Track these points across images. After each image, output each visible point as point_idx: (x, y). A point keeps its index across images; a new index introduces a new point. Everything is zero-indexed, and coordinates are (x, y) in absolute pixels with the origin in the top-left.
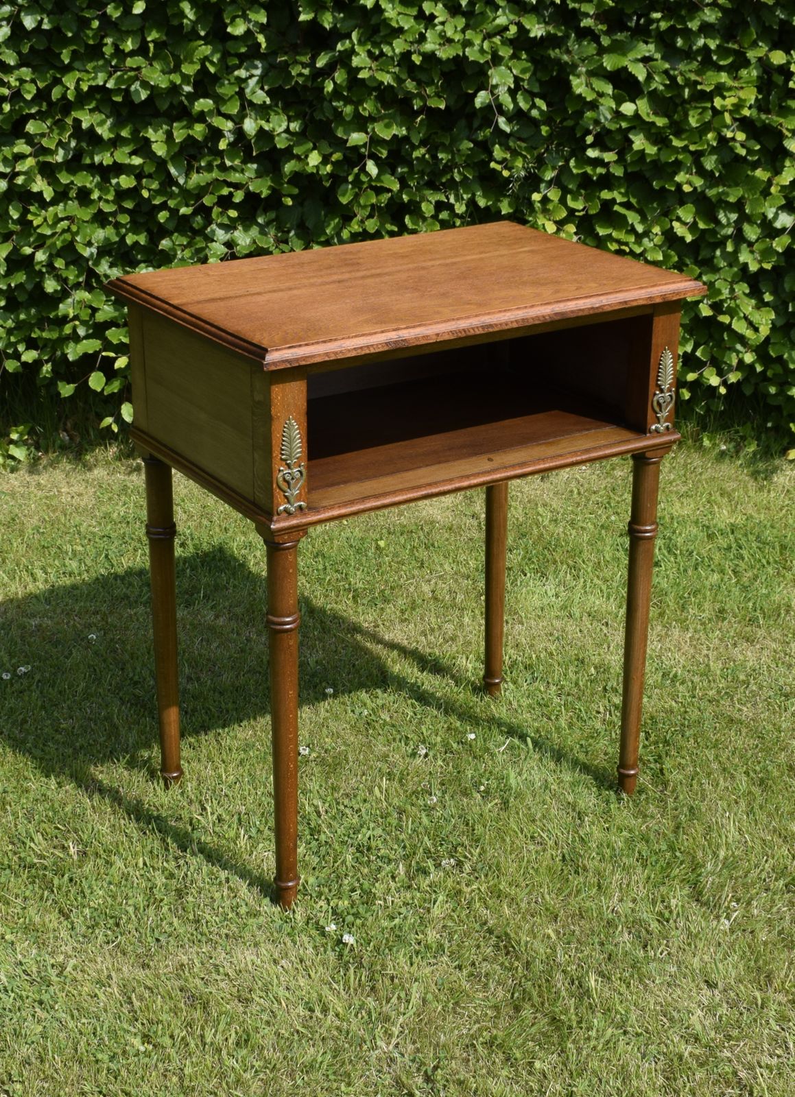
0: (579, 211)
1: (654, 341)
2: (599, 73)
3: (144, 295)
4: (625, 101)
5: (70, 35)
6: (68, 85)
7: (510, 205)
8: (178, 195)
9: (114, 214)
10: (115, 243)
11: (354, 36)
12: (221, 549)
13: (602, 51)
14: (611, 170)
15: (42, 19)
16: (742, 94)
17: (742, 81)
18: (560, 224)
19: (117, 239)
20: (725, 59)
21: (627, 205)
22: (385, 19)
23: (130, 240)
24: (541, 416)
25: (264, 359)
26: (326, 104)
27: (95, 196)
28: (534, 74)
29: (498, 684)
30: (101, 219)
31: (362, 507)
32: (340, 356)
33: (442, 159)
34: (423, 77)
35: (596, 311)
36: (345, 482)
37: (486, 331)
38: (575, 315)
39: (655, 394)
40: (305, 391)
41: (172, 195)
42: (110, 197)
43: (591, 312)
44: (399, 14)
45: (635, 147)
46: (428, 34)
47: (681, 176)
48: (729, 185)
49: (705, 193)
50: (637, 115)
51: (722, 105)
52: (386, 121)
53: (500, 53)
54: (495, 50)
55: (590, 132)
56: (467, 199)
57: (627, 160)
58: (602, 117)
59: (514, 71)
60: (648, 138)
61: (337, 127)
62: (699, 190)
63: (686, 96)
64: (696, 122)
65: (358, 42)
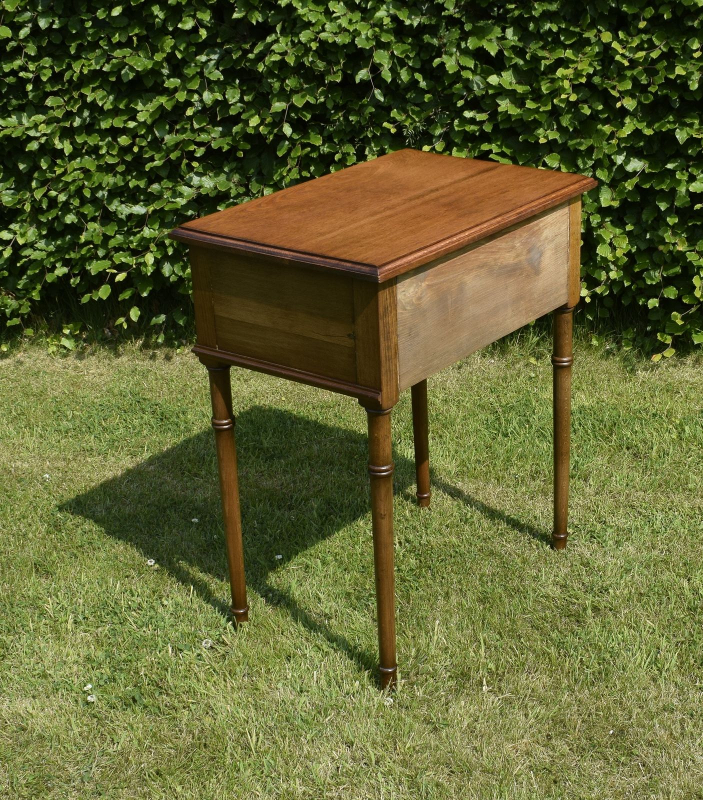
2: (465, 52)
4: (493, 74)
5: (74, 32)
6: (75, 70)
9: (118, 164)
10: (121, 187)
11: (278, 28)
13: (465, 36)
14: (484, 127)
15: (54, 21)
16: (580, 67)
17: (586, 56)
19: (123, 184)
20: (570, 40)
21: (502, 155)
22: (299, 15)
23: (132, 184)
26: (264, 80)
27: (103, 151)
28: (418, 54)
30: (110, 169)
33: (352, 121)
34: (333, 59)
42: (114, 153)
44: (310, 11)
45: (500, 109)
46: (326, 26)
47: (541, 131)
48: (582, 138)
49: (565, 144)
50: (500, 84)
51: (563, 75)
52: (304, 93)
53: (382, 40)
54: (376, 38)
55: (462, 98)
56: (377, 151)
57: (497, 120)
58: (475, 85)
59: (395, 53)
60: (512, 102)
61: (273, 98)
62: (560, 142)
63: (542, 69)
64: (547, 89)
65: (281, 33)
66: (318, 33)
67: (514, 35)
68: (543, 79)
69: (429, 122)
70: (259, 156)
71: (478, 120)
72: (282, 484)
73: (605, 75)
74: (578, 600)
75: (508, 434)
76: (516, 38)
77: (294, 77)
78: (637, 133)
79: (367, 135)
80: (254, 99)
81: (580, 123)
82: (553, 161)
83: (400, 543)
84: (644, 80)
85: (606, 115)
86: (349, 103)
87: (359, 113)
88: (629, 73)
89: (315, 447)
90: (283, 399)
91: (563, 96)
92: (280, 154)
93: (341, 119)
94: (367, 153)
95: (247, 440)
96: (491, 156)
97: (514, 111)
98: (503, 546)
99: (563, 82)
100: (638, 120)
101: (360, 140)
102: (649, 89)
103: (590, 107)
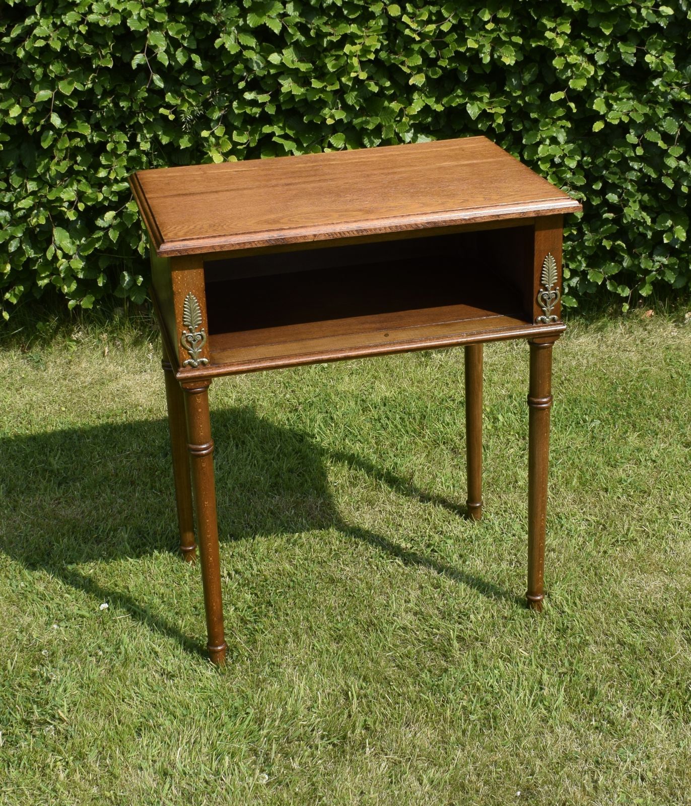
0: (242, 144)
2: (244, 29)
4: (273, 52)
11: (38, 9)
13: (244, 13)
14: (266, 109)
16: (368, 42)
17: (371, 30)
18: (226, 155)
20: (353, 14)
21: (286, 137)
26: (23, 66)
28: (192, 34)
33: (123, 107)
34: (99, 40)
45: (284, 90)
46: (93, 7)
47: (326, 111)
48: (368, 116)
49: (350, 123)
50: (282, 63)
51: (350, 51)
52: (70, 79)
53: (156, 20)
54: (150, 18)
55: (242, 78)
56: (150, 138)
57: (279, 100)
58: (255, 65)
59: (170, 33)
60: (295, 81)
61: (34, 85)
62: (345, 121)
63: (325, 45)
64: (333, 67)
65: (41, 16)
66: (85, 15)
67: (294, 11)
68: (326, 57)
69: (207, 105)
70: (19, 147)
71: (260, 102)
72: (83, 512)
73: (391, 50)
74: (439, 630)
75: (314, 435)
76: (297, 13)
77: (58, 62)
78: (426, 109)
79: (138, 121)
80: (11, 86)
81: (365, 100)
82: (337, 140)
83: (229, 574)
84: (432, 54)
85: (393, 91)
86: (117, 88)
87: (131, 98)
88: (416, 47)
89: (111, 465)
90: (64, 409)
91: (353, 75)
92: (45, 145)
93: (111, 105)
94: (139, 140)
95: (33, 462)
96: (274, 139)
97: (298, 91)
98: (342, 570)
99: (351, 59)
100: (426, 95)
101: (130, 127)
102: (439, 63)
103: (377, 84)
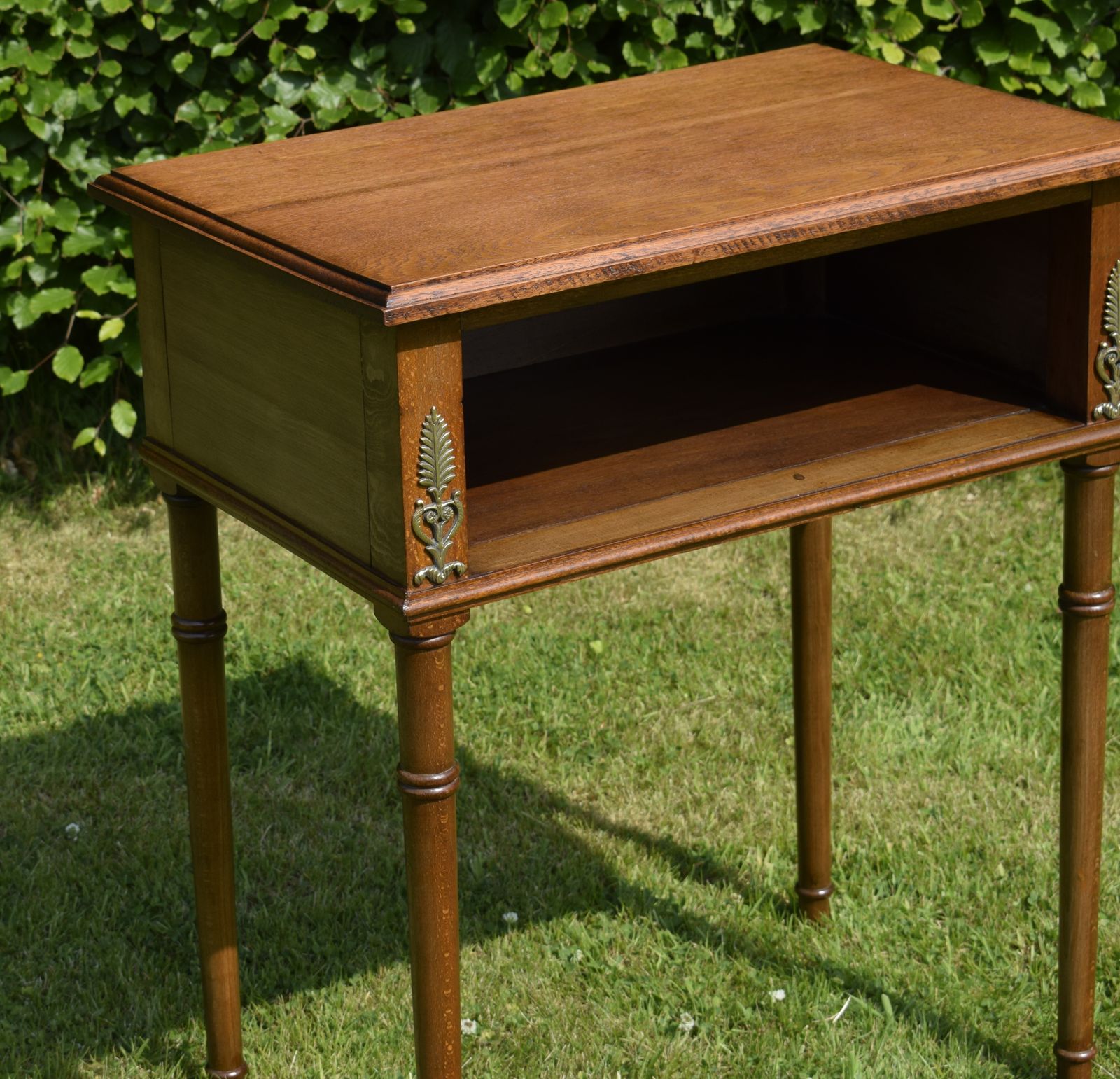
0: (944, 23)
1: (1094, 251)
3: (162, 201)
7: (817, 16)
8: (207, 23)
9: (92, 61)
10: (96, 113)
12: (301, 665)
18: (911, 48)
19: (98, 106)
21: (1037, 8)
23: (122, 106)
24: (889, 395)
25: (384, 304)
27: (58, 30)
29: (824, 898)
30: (69, 71)
31: (566, 568)
32: (522, 296)
35: (986, 199)
36: (534, 525)
37: (784, 241)
38: (946, 208)
39: (1100, 348)
40: (459, 360)
41: (196, 24)
42: (86, 31)
43: (977, 201)
